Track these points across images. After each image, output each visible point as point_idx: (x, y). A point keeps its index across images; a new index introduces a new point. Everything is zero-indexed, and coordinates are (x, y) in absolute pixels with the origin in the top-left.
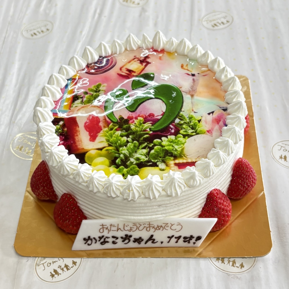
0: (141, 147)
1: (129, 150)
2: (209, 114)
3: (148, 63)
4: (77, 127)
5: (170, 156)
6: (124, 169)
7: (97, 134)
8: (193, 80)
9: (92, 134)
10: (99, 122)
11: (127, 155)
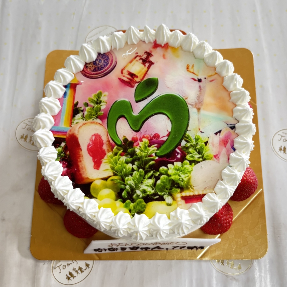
0: (147, 177)
1: (135, 180)
2: (216, 134)
3: (151, 63)
4: (80, 151)
5: (176, 188)
6: (130, 203)
7: (101, 160)
8: (200, 87)
9: (96, 160)
10: (102, 144)
11: (133, 187)
